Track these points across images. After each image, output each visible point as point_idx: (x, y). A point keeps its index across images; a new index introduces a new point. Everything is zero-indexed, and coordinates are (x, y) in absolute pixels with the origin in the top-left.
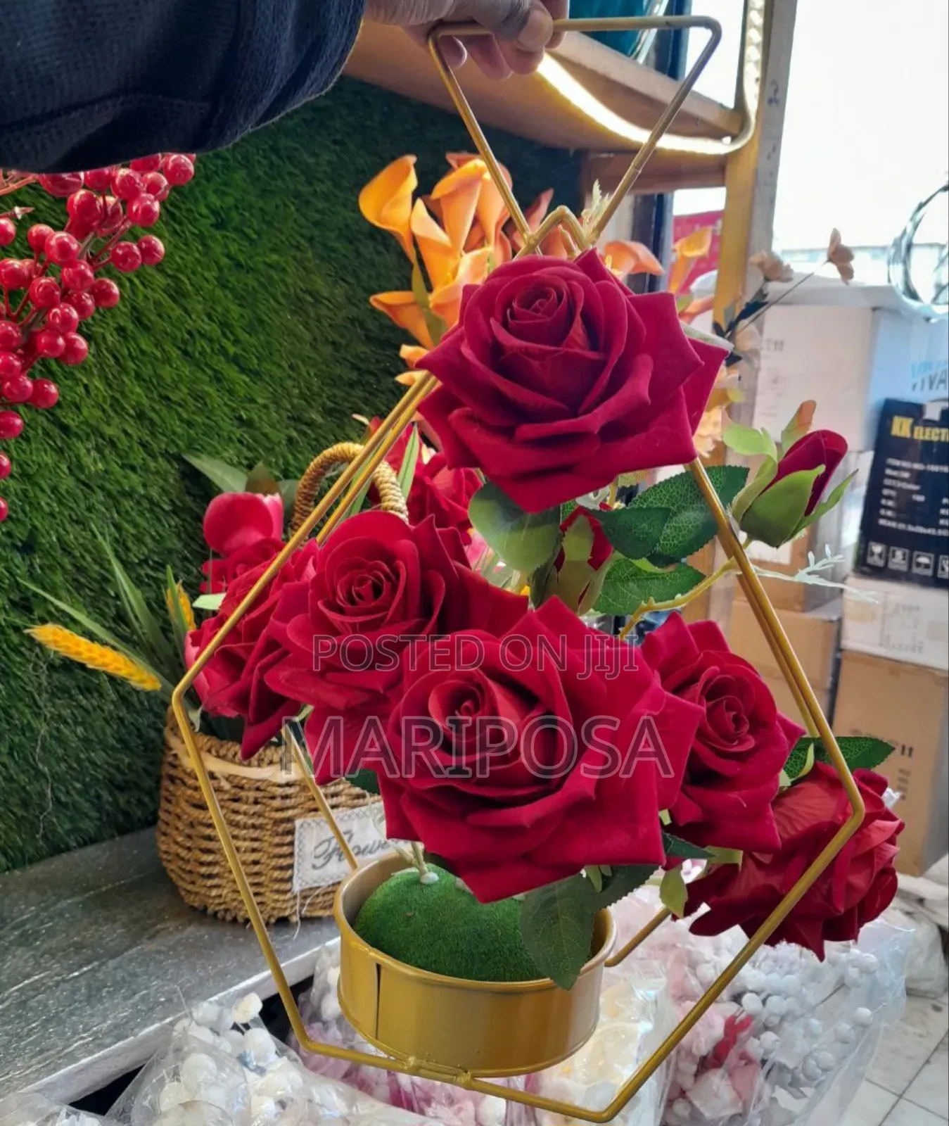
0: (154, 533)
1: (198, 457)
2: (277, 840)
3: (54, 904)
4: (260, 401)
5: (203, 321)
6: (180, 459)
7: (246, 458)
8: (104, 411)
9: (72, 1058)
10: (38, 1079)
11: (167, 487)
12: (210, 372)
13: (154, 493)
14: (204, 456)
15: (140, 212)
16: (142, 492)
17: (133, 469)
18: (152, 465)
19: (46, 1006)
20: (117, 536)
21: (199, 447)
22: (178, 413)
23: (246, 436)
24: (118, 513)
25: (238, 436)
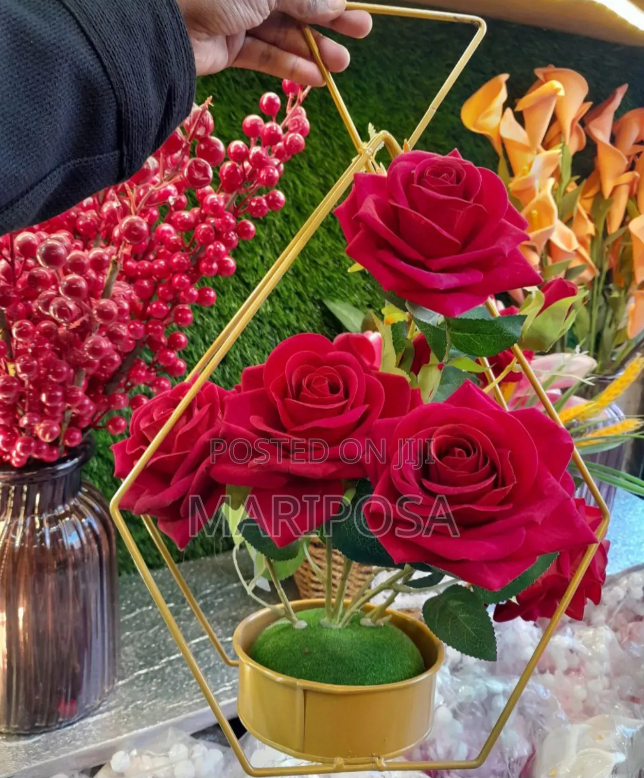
1: (334, 301)
2: (360, 576)
3: (226, 585)
6: (321, 303)
11: (313, 321)
14: (337, 300)
15: (265, 178)
17: (291, 310)
18: (303, 307)
21: (335, 294)
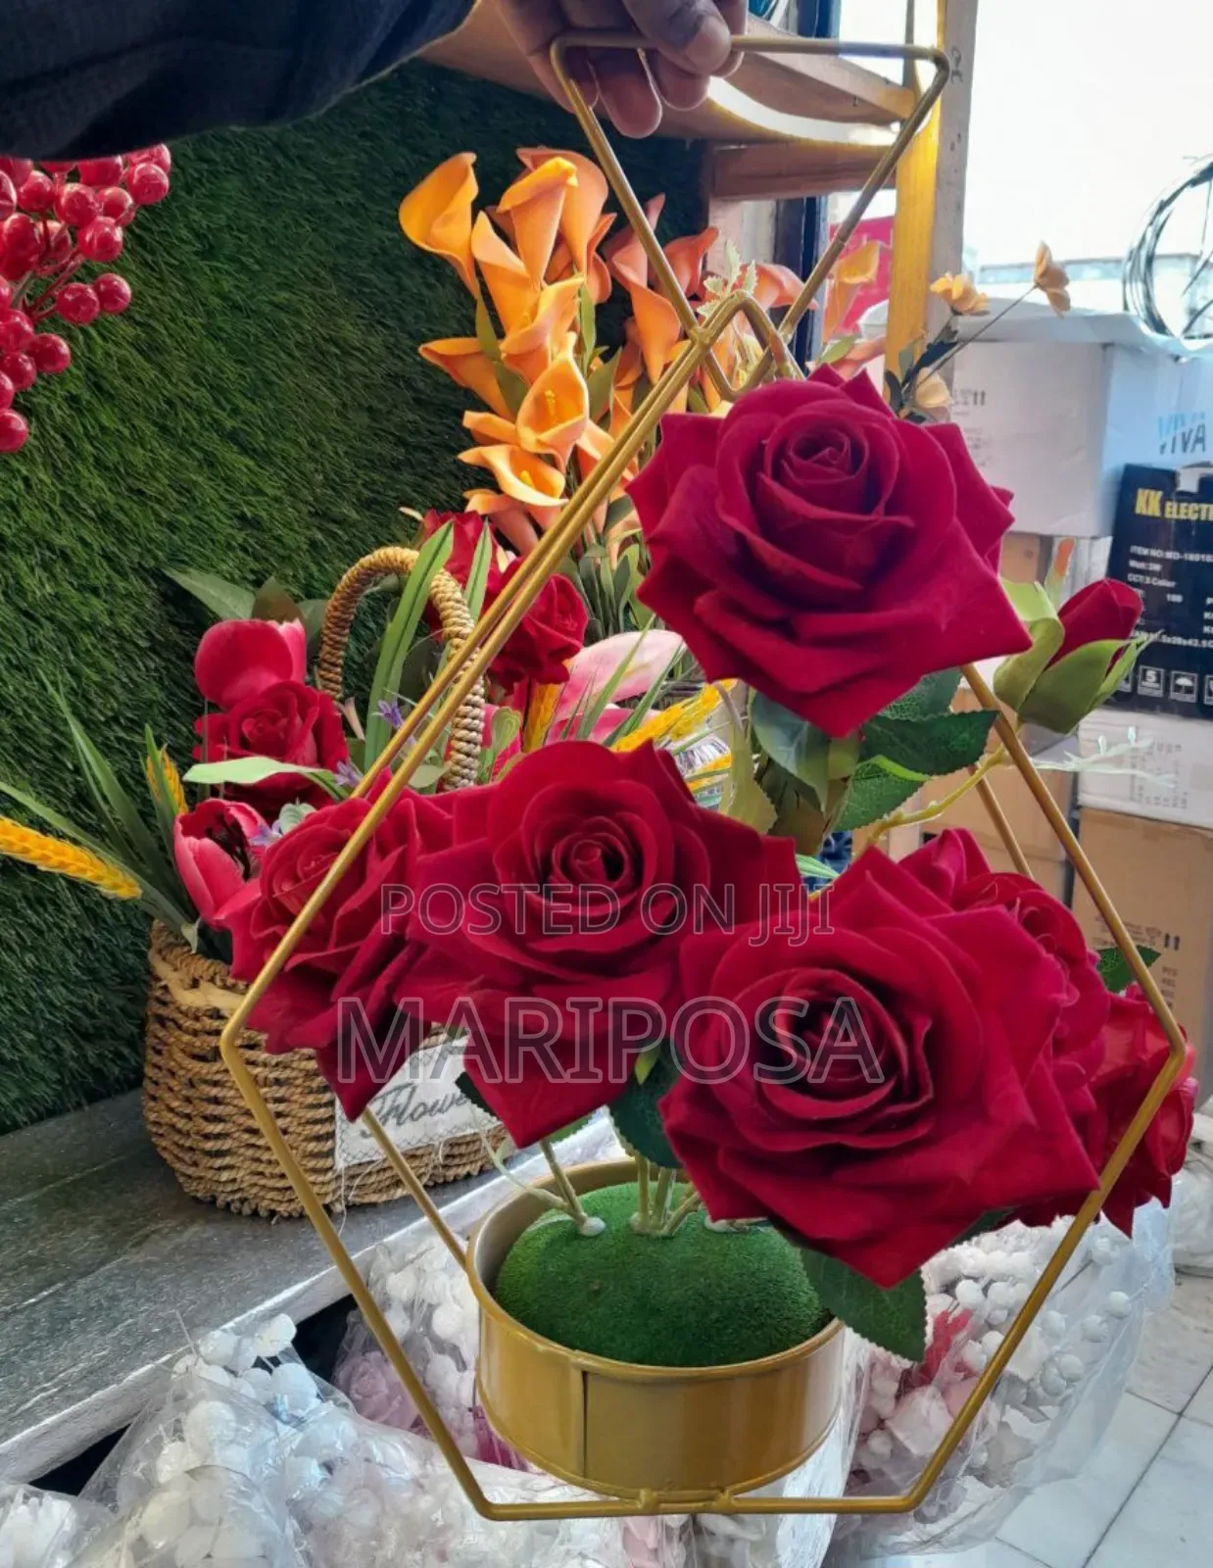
0: (125, 680)
1: (185, 572)
4: (270, 491)
5: (187, 385)
7: (252, 571)
8: (52, 512)
9: (31, 1417)
11: (143, 616)
12: (199, 455)
13: (125, 624)
14: (194, 571)
16: (108, 623)
17: (95, 591)
18: (121, 585)
20: (75, 685)
21: (186, 559)
22: (156, 514)
23: (252, 541)
24: (76, 654)
25: (240, 540)
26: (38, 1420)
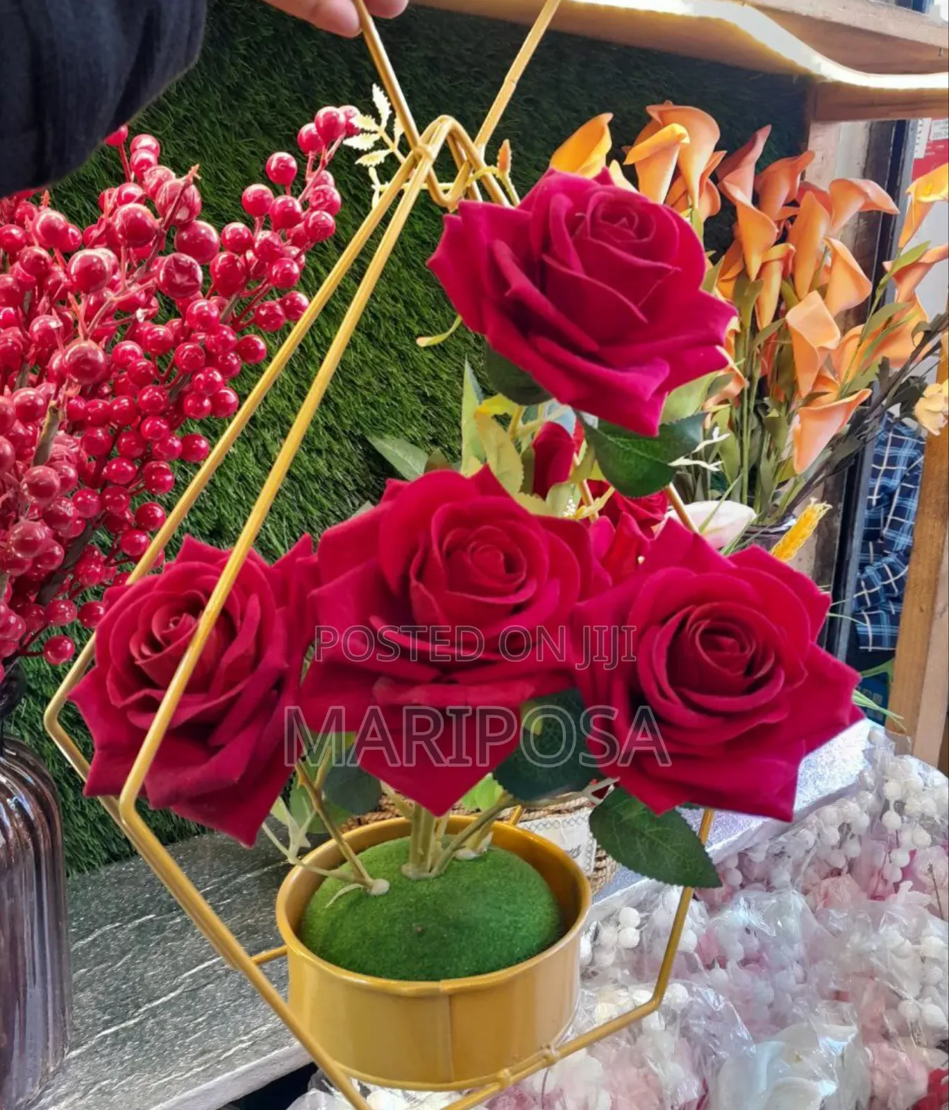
0: (338, 513)
1: (382, 438)
4: (445, 377)
5: (388, 303)
6: (363, 440)
8: (290, 399)
9: (230, 1063)
10: (196, 1085)
11: (351, 468)
12: (394, 353)
13: (339, 476)
14: (387, 436)
15: (279, 276)
16: (327, 474)
17: (319, 452)
18: (336, 447)
19: (214, 998)
20: (302, 518)
21: (382, 427)
22: (364, 397)
23: (430, 412)
24: (303, 495)
25: (422, 412)
26: (235, 1067)
